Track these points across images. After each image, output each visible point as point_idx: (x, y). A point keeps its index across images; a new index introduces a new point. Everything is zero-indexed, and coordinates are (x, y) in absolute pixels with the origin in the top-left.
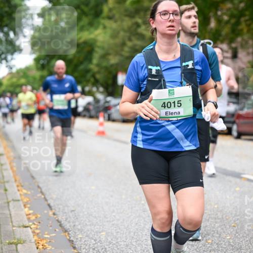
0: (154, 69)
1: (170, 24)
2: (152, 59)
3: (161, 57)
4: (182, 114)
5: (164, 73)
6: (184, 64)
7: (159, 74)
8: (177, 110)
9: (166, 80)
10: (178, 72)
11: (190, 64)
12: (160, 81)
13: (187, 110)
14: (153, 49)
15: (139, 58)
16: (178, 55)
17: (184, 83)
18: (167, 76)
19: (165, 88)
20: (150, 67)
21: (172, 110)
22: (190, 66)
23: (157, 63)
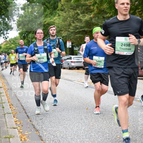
0: (36, 49)
1: (40, 36)
2: (35, 46)
3: (38, 45)
4: (44, 61)
5: (39, 50)
6: (44, 47)
7: (37, 50)
8: (42, 60)
9: (40, 51)
10: (43, 49)
11: (46, 47)
12: (38, 52)
13: (45, 60)
14: (36, 43)
15: (32, 45)
16: (43, 45)
17: (44, 52)
18: (40, 50)
19: (39, 54)
20: (35, 48)
21: (41, 60)
22: (46, 48)
23: (37, 47)
